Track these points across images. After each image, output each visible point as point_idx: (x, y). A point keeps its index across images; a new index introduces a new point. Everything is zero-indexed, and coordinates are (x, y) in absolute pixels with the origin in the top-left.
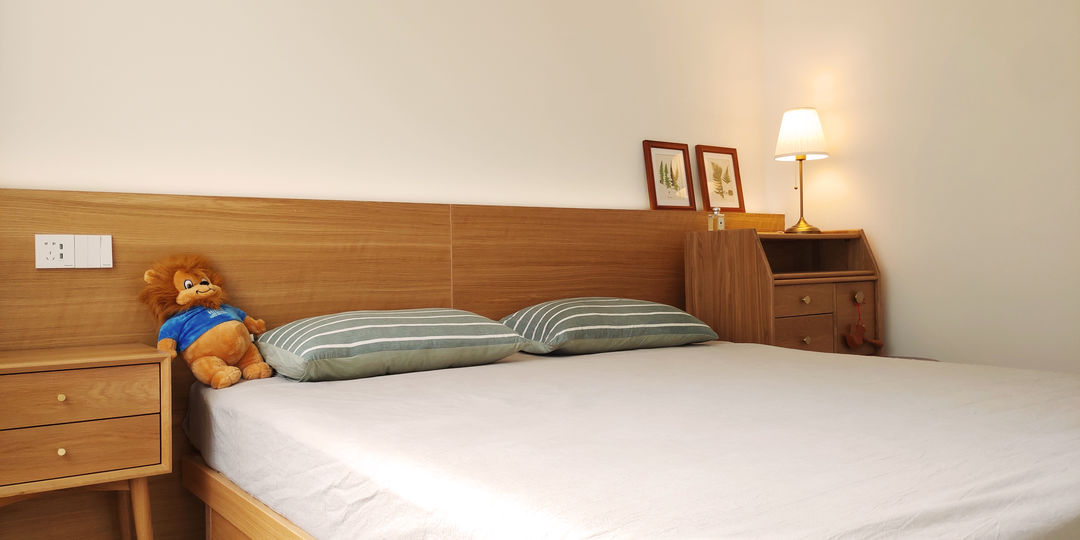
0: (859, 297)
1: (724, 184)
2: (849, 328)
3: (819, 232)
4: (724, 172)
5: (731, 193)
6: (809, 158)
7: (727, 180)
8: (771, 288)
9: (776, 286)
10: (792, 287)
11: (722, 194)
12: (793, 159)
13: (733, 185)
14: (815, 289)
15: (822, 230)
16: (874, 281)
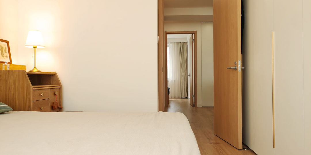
0: (56, 93)
1: (4, 53)
2: (53, 103)
3: (41, 72)
4: (4, 49)
5: (7, 57)
6: (38, 47)
7: (5, 52)
8: (32, 91)
9: (33, 90)
10: (38, 90)
11: (4, 57)
12: (32, 47)
13: (7, 54)
14: (44, 91)
15: (42, 71)
16: (60, 88)
